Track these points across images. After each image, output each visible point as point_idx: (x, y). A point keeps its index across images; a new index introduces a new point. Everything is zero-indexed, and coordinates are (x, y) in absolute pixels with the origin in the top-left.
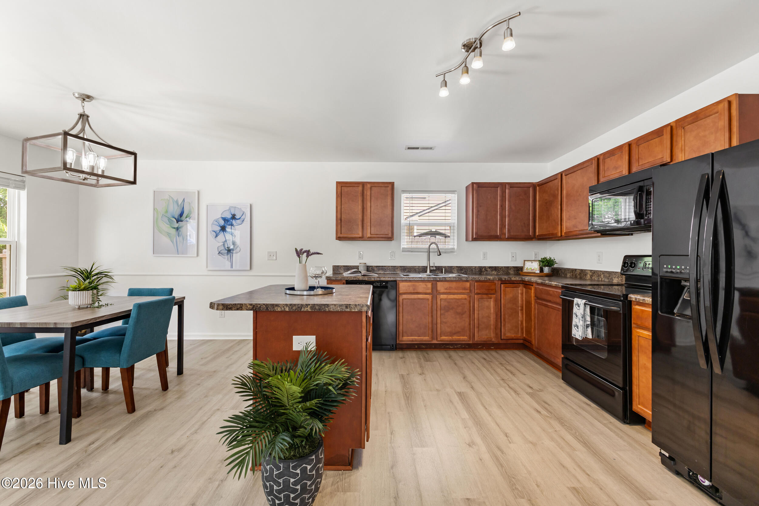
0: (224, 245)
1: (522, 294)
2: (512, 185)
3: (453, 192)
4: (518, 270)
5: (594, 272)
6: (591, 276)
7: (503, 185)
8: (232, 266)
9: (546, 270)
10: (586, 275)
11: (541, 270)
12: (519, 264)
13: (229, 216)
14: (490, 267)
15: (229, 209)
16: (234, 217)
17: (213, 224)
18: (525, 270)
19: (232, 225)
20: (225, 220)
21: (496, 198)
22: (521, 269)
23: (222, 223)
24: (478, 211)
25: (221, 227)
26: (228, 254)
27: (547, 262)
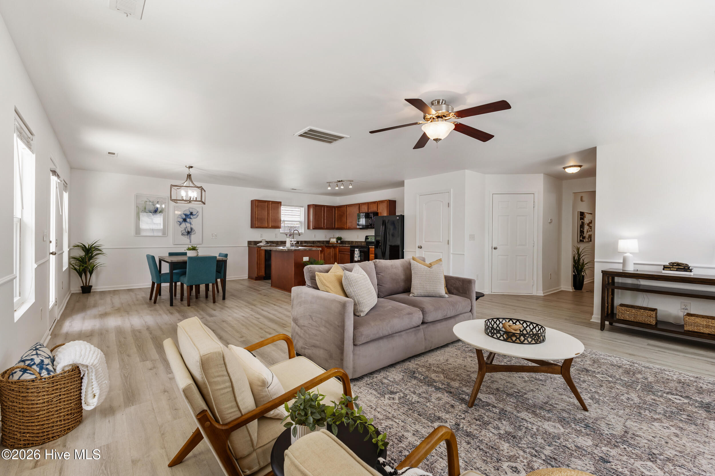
0: (185, 230)
1: (332, 251)
2: (327, 206)
3: (302, 207)
4: (328, 242)
5: (356, 242)
6: (355, 243)
7: (324, 206)
8: (190, 242)
9: (339, 241)
10: (353, 243)
11: (337, 242)
12: (327, 240)
13: (189, 213)
14: (317, 241)
15: (189, 209)
16: (191, 214)
17: (178, 217)
18: (331, 242)
19: (190, 218)
20: (186, 215)
21: (322, 212)
22: (329, 241)
23: (184, 217)
24: (315, 217)
25: (183, 219)
26: (187, 235)
27: (339, 239)
